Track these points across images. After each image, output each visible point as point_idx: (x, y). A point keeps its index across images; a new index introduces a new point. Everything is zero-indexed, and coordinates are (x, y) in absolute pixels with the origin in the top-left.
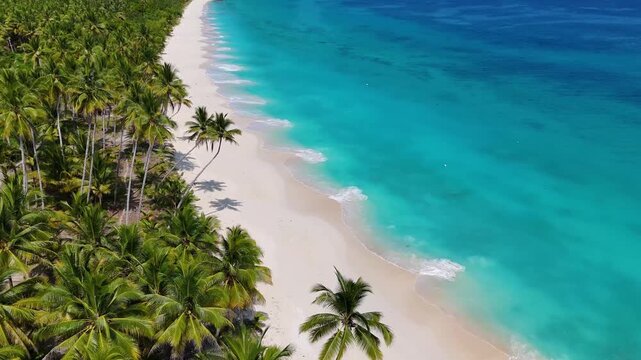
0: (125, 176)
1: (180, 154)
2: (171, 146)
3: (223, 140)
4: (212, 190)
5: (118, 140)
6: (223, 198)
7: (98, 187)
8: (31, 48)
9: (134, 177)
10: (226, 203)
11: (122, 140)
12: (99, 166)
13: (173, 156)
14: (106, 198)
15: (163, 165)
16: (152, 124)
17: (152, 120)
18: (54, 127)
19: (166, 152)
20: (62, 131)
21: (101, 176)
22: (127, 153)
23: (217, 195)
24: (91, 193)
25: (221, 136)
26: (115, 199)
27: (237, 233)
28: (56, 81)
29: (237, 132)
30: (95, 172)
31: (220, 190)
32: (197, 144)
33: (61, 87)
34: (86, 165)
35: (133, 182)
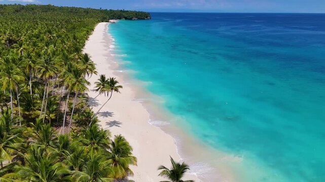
0: (63, 109)
1: (92, 98)
2: (87, 94)
3: (113, 91)
4: (107, 117)
5: (60, 91)
6: (112, 121)
7: (49, 116)
8: (18, 46)
9: (67, 110)
10: (114, 123)
11: (62, 91)
12: (50, 104)
13: (87, 99)
14: (53, 120)
15: (82, 104)
16: (77, 83)
17: (77, 81)
18: (28, 85)
19: (84, 97)
20: (32, 87)
21: (51, 109)
22: (64, 98)
23: (110, 119)
24: (45, 118)
25: (112, 89)
26: (57, 121)
27: (120, 139)
28: (30, 62)
29: (121, 87)
30: (48, 108)
31: (111, 116)
32: (100, 93)
33: (32, 65)
34: (44, 104)
35: (67, 113)
